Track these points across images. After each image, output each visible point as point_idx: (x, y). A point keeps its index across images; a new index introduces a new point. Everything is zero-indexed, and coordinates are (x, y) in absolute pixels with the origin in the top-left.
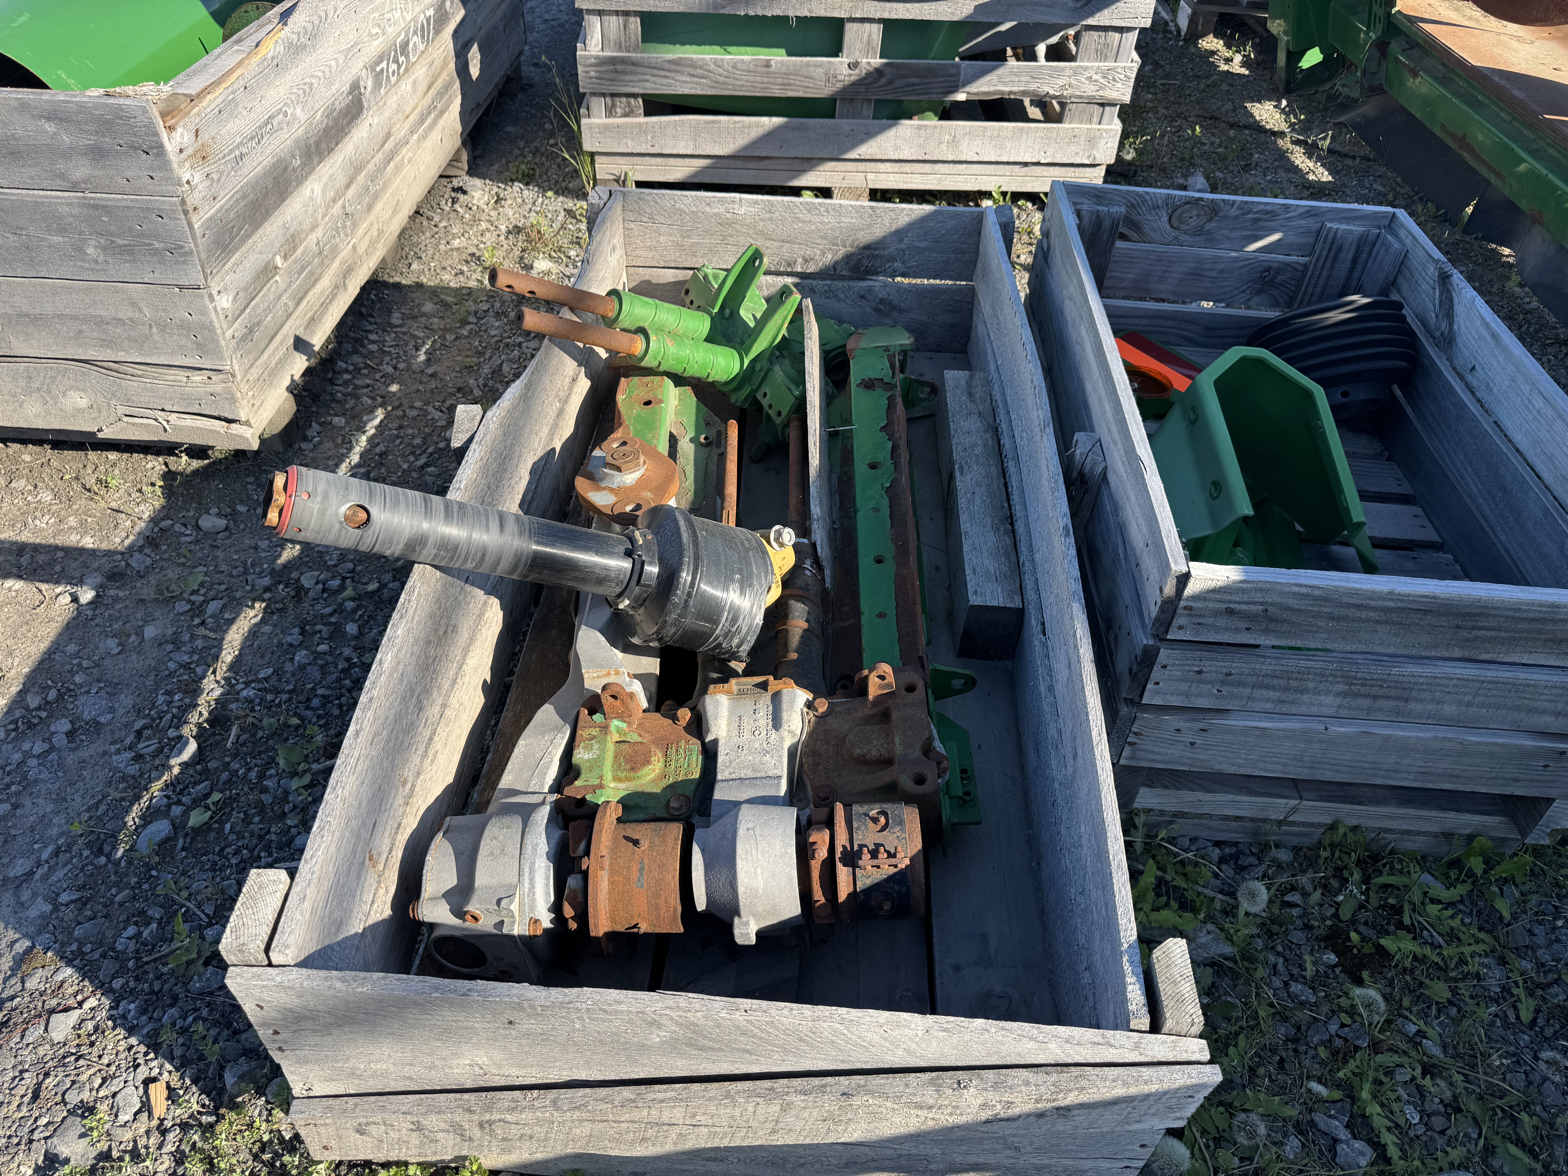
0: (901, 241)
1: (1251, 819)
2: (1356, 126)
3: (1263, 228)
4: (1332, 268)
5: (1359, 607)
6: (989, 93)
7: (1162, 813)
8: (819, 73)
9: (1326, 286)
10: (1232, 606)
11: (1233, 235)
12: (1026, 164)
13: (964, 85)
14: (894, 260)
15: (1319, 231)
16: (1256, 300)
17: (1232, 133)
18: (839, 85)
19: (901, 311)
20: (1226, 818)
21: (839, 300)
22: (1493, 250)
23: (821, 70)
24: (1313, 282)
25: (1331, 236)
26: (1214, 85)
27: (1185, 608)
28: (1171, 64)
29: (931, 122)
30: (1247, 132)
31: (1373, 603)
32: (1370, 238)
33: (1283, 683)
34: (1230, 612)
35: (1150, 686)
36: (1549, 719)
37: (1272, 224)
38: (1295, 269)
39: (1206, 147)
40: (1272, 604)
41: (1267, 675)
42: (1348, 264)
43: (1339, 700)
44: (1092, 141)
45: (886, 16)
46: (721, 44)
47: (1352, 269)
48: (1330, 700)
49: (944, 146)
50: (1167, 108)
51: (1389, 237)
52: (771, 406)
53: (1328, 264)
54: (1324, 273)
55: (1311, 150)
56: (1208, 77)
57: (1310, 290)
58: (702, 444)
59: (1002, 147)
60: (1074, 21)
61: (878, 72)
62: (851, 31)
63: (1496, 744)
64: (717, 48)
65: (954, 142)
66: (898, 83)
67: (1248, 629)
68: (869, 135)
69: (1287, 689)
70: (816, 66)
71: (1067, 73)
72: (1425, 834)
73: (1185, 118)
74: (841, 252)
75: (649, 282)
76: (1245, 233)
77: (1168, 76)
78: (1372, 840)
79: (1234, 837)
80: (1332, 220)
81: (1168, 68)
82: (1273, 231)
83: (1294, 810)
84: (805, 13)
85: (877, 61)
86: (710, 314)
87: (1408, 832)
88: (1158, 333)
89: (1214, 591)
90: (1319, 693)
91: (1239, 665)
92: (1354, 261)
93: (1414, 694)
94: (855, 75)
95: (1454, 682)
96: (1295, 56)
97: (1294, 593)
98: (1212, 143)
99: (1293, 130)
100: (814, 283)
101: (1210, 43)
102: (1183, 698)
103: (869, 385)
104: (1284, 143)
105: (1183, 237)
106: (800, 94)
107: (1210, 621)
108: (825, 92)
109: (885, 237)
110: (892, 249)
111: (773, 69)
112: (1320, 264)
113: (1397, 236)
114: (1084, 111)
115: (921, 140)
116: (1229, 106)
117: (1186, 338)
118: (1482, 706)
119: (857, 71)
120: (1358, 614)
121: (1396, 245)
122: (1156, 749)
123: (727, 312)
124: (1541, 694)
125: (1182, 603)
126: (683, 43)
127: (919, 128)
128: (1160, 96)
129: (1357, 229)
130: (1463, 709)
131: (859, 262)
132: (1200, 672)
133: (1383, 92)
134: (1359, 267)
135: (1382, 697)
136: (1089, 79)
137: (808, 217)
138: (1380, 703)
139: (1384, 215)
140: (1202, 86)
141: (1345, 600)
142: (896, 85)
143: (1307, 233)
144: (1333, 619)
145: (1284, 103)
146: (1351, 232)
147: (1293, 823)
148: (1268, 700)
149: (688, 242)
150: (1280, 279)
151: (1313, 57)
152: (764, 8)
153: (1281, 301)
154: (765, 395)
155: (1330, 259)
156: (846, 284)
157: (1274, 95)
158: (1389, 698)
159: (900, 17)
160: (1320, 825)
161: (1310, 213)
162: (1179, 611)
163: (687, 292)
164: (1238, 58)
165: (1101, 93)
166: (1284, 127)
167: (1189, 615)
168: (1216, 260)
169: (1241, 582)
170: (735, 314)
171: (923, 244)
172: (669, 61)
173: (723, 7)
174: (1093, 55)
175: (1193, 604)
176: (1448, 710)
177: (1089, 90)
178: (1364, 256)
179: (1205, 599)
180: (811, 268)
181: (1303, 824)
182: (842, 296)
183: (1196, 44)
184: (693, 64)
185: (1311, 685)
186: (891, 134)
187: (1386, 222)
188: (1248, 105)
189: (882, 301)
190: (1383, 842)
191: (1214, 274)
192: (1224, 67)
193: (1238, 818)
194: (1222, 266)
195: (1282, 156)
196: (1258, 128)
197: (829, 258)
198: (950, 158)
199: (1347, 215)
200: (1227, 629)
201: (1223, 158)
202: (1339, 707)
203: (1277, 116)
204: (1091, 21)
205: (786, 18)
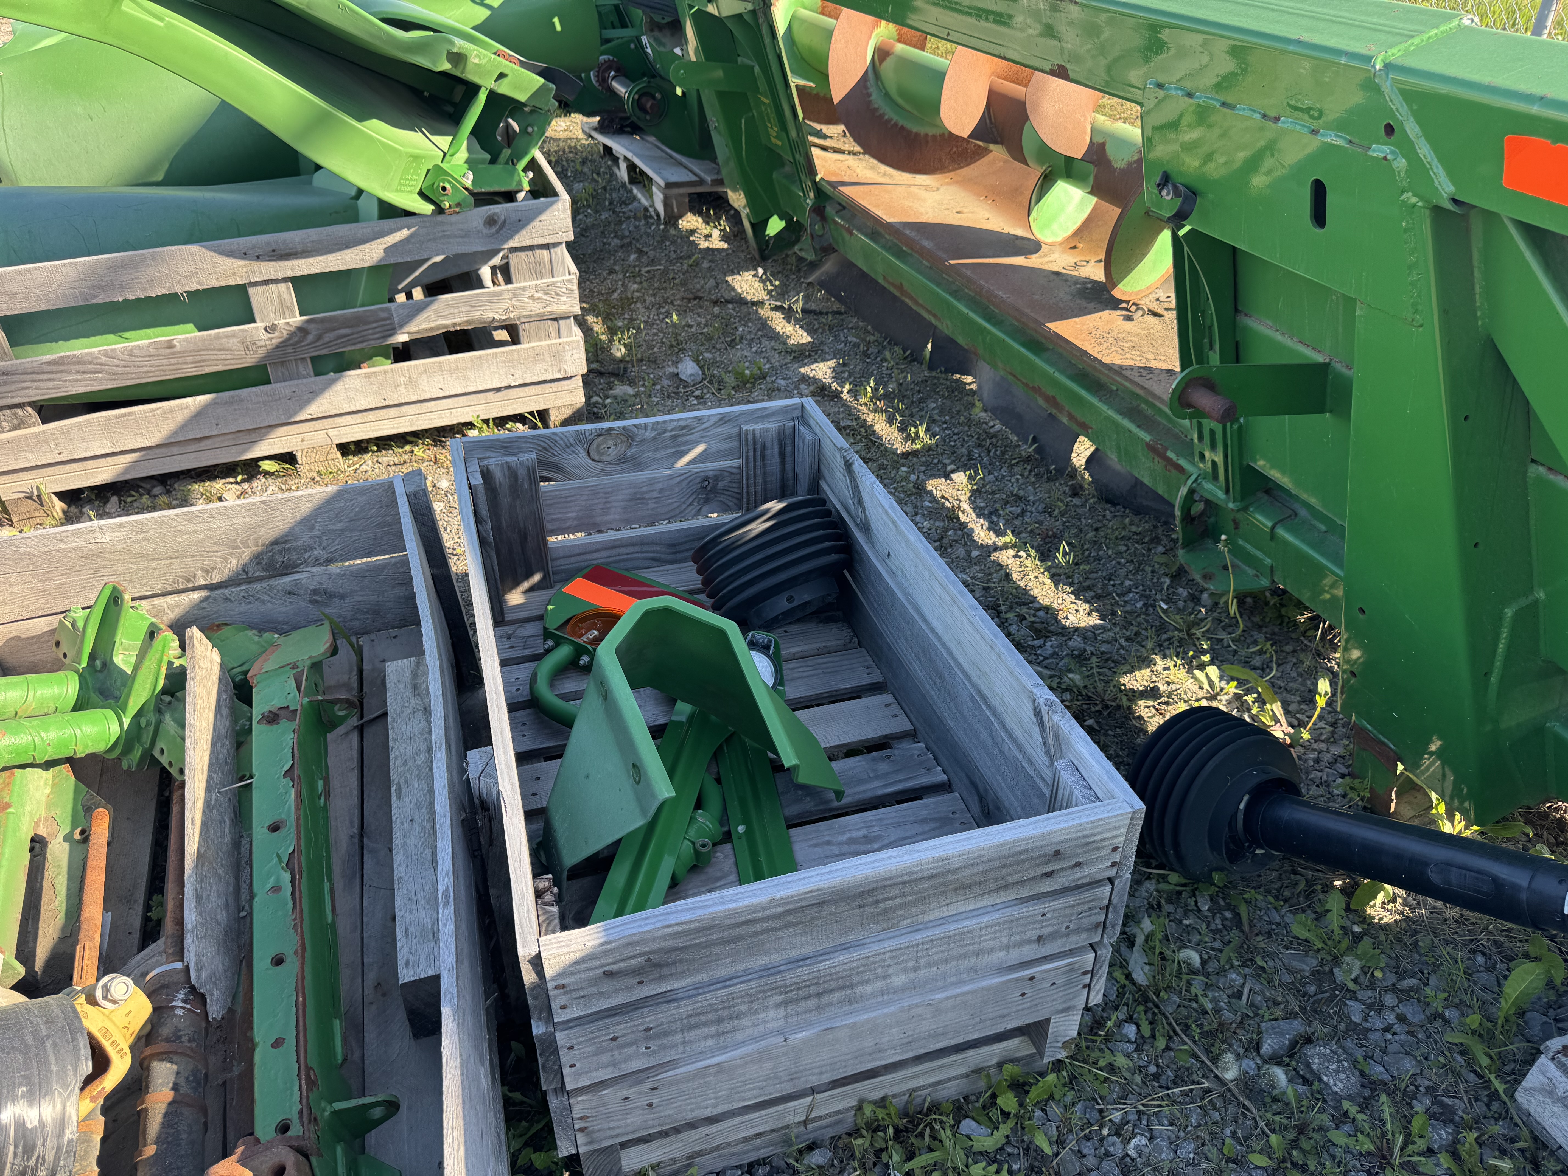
0: (312, 528)
1: (773, 1131)
2: (822, 284)
3: (685, 443)
4: (764, 466)
5: (747, 923)
6: (431, 329)
7: (674, 1161)
8: (233, 343)
9: (765, 483)
10: (606, 969)
11: (658, 455)
12: (498, 390)
13: (401, 326)
14: (312, 549)
15: (739, 435)
16: (705, 509)
17: (716, 310)
18: (262, 352)
19: (342, 597)
20: (746, 1140)
21: (263, 602)
22: (958, 380)
23: (235, 340)
24: (752, 481)
25: (750, 437)
26: (697, 264)
27: (556, 987)
28: (654, 249)
29: (385, 367)
30: (730, 306)
31: (760, 915)
32: (788, 432)
33: (712, 1016)
34: (609, 975)
35: (566, 1071)
36: (1002, 954)
37: (692, 437)
38: (732, 473)
39: (693, 330)
40: (651, 952)
41: (690, 1016)
42: (777, 459)
43: (782, 1011)
44: (557, 355)
45: (290, 274)
46: (114, 331)
47: (783, 462)
48: (772, 1014)
49: (402, 389)
50: (654, 295)
51: (802, 428)
52: (170, 764)
53: (759, 463)
54: (759, 472)
55: (788, 314)
56: (689, 257)
57: (752, 490)
58: (78, 842)
59: (465, 378)
60: (495, 247)
61: (302, 330)
62: (256, 295)
63: (964, 994)
64: (111, 337)
65: (411, 383)
66: (328, 337)
67: (640, 983)
68: (314, 394)
69: (720, 1021)
70: (227, 337)
71: (506, 296)
72: (955, 1078)
73: (672, 303)
74: (246, 555)
75: (18, 638)
76: (669, 451)
77: (652, 262)
78: (907, 1102)
79: (763, 1153)
80: (747, 423)
81: (651, 254)
82: (696, 443)
83: (811, 1107)
84: (196, 287)
85: (297, 319)
86: (77, 671)
87: (938, 1083)
88: (624, 560)
89: (577, 963)
90: (756, 1012)
91: (650, 1018)
92: (782, 455)
93: (856, 979)
94: (276, 338)
95: (888, 955)
96: (760, 226)
97: (669, 935)
98: (699, 324)
99: (772, 296)
100: (227, 592)
101: (690, 221)
102: (610, 1069)
103: (272, 718)
104: (764, 312)
105: (609, 468)
106: (220, 368)
107: (594, 990)
108: (249, 360)
109: (292, 528)
110: (305, 538)
111: (178, 347)
112: (752, 464)
113: (809, 426)
114: (538, 328)
115: (375, 388)
116: (712, 282)
117: (653, 559)
118: (929, 965)
119: (276, 334)
120: (751, 929)
121: (808, 437)
122: (612, 1125)
123: (98, 663)
124: (980, 936)
125: (550, 985)
126: (66, 339)
127: (367, 376)
128: (645, 284)
129: (772, 426)
130: (912, 975)
131: (272, 559)
132: (614, 1039)
133: (834, 250)
134: (788, 459)
135: (824, 992)
136: (532, 297)
137: (191, 527)
138: (825, 999)
139: (793, 407)
140: (685, 267)
141: (728, 922)
142: (327, 339)
143: (729, 438)
144: (728, 942)
145: (760, 271)
146: (767, 430)
147: (820, 1118)
148: (706, 1038)
149: (51, 585)
150: (721, 485)
151: (775, 226)
152: (144, 290)
153: (730, 504)
154: (162, 751)
155: (758, 458)
156: (265, 584)
157: (750, 264)
158: (832, 991)
159: (306, 272)
160: (848, 1110)
161: (723, 420)
162: (551, 993)
163: (58, 644)
164: (716, 233)
165: (548, 309)
166: (763, 295)
167: (566, 993)
168: (651, 482)
169: (602, 944)
170: (108, 666)
171: (339, 526)
172: (48, 363)
173: (95, 297)
174: (528, 274)
175: (563, 982)
176: (899, 980)
177: (536, 308)
178: (789, 449)
179: (573, 973)
180: (216, 578)
181: (829, 1115)
182: (266, 598)
183: (675, 225)
184: (79, 361)
185: (743, 1008)
186: (339, 387)
187: (797, 413)
188: (729, 279)
189: (315, 592)
190: (919, 1100)
191: (655, 494)
192: (704, 244)
193: (759, 1135)
194: (660, 486)
195: (764, 325)
196: (740, 301)
197: (233, 564)
198: (414, 399)
199: (759, 414)
200: (617, 991)
201: (709, 338)
202: (786, 1017)
203: (757, 285)
204: (513, 243)
205: (175, 295)
